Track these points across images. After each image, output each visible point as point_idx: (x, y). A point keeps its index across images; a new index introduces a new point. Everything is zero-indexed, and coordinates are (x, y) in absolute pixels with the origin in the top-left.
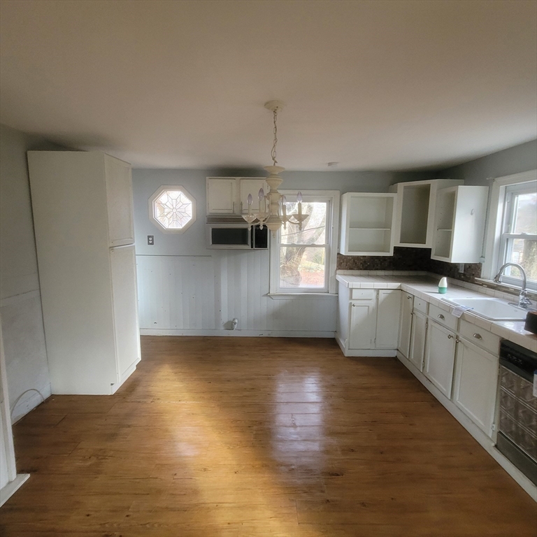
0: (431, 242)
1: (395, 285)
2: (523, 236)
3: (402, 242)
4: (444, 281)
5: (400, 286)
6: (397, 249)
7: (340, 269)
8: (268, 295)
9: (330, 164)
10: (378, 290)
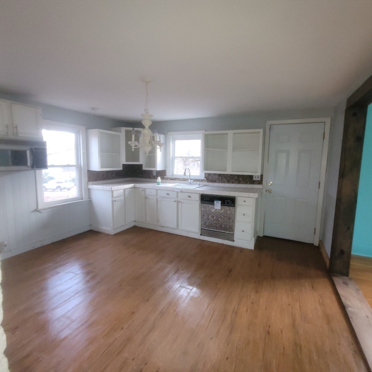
0: (142, 161)
1: (131, 185)
2: (181, 157)
3: (126, 161)
4: (159, 179)
5: (134, 185)
6: (124, 165)
7: (90, 181)
8: (36, 210)
9: (92, 108)
10: (124, 189)
